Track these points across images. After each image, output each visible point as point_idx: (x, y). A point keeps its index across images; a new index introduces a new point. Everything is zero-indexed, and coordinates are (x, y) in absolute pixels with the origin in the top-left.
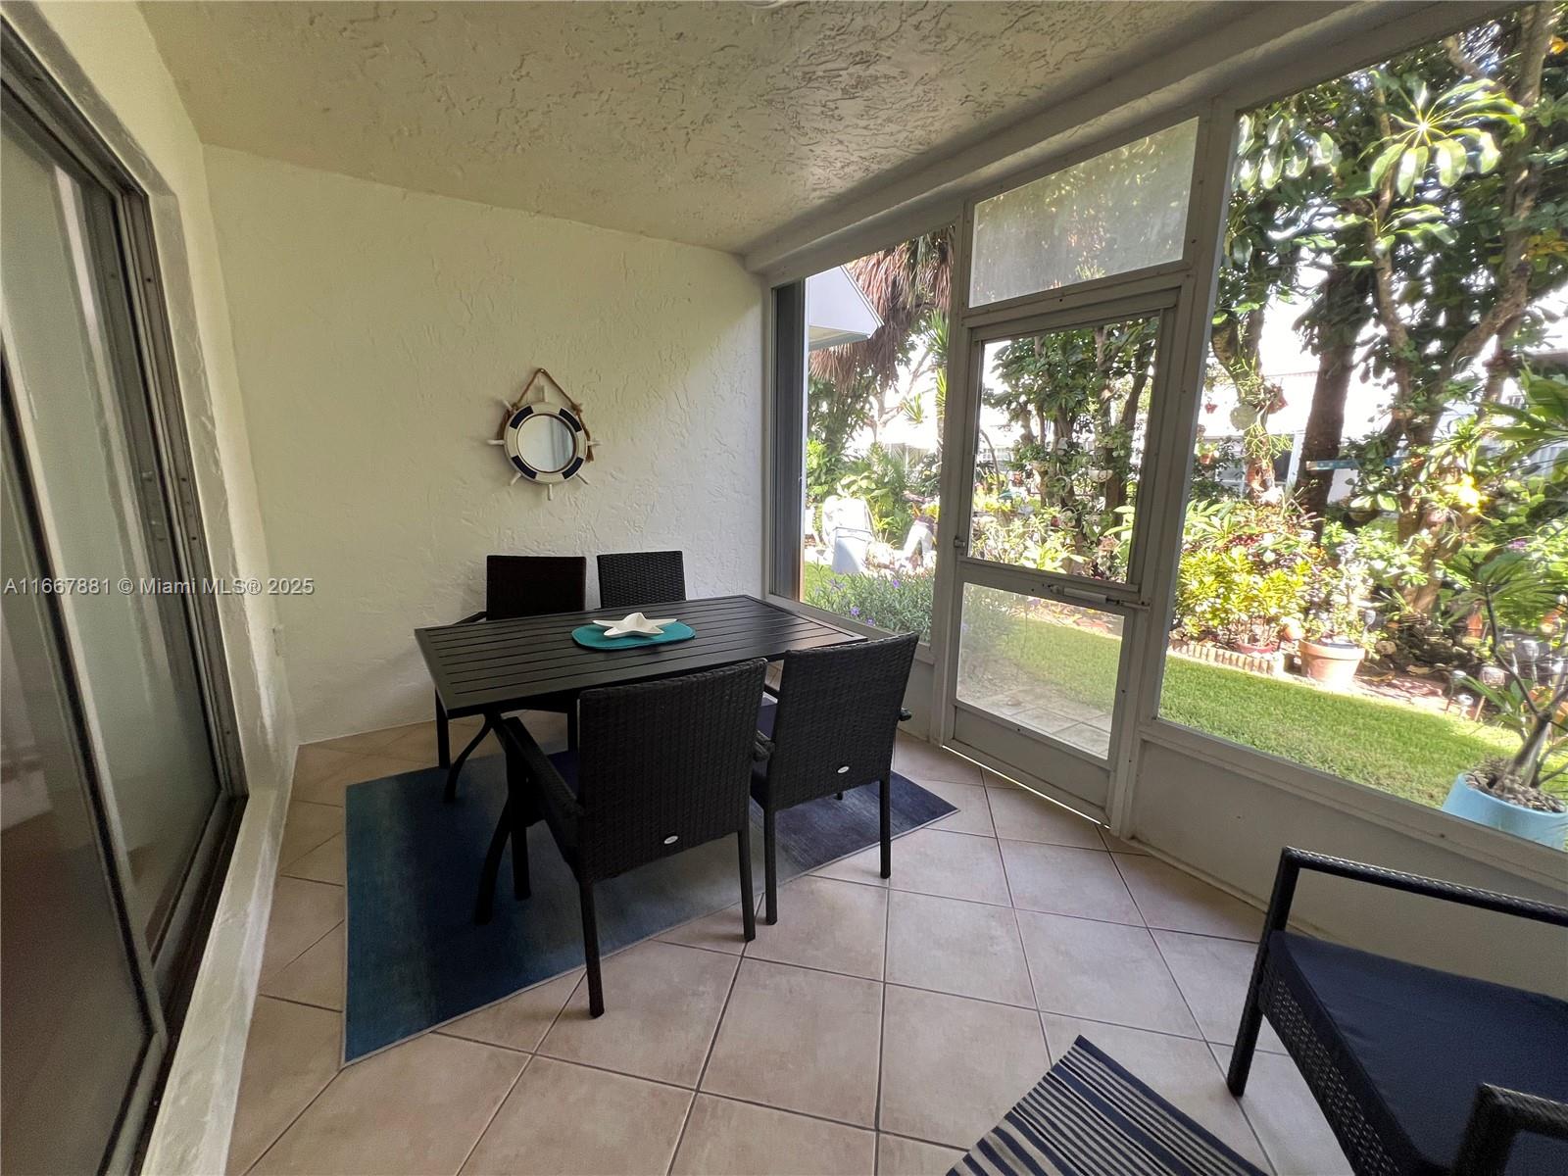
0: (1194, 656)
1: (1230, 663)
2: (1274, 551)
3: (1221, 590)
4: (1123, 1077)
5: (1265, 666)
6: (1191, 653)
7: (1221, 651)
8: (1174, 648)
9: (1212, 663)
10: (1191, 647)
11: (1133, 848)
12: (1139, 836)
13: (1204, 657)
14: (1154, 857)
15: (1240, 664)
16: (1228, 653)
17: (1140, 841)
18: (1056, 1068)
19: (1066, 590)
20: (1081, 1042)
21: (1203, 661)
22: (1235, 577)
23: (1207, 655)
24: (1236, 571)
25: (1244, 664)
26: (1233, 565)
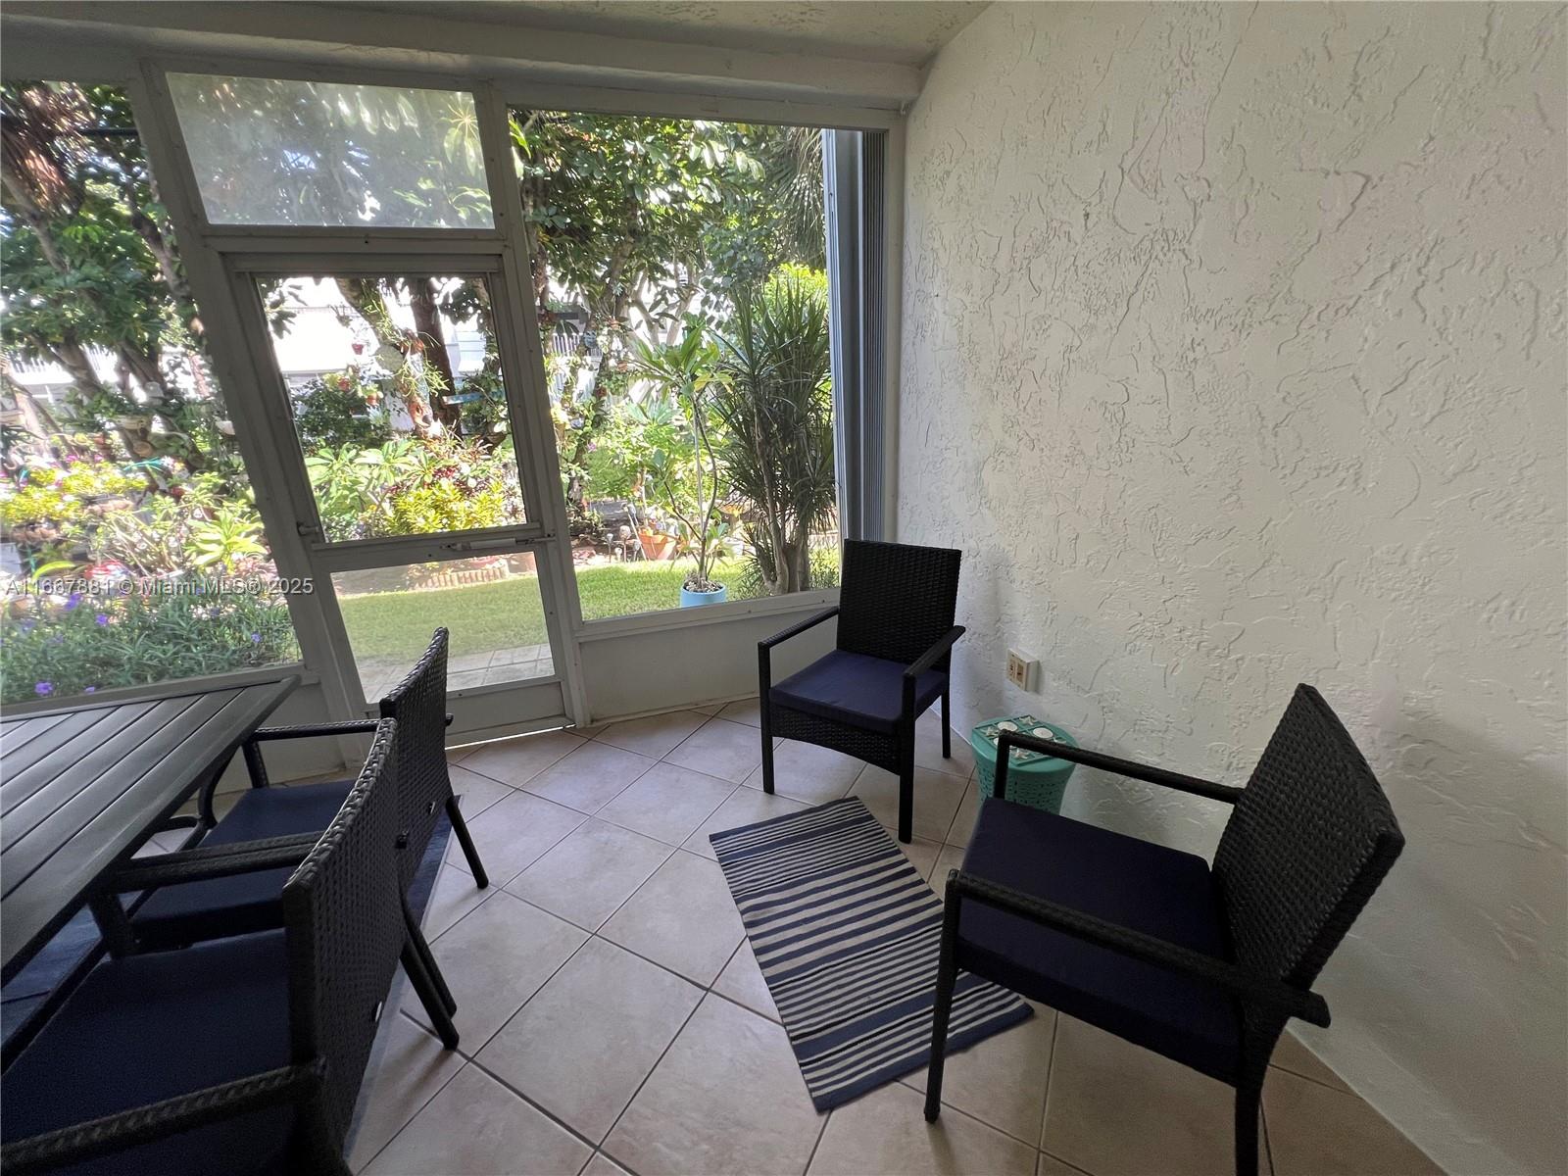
0: (440, 585)
1: (472, 581)
2: (474, 477)
3: (445, 521)
4: (760, 827)
5: (498, 573)
6: (437, 584)
7: (461, 574)
8: (420, 585)
9: (457, 585)
10: (435, 579)
11: (598, 728)
12: (596, 717)
13: (449, 584)
14: (612, 723)
15: (480, 579)
16: (467, 573)
17: (597, 721)
18: (721, 860)
19: (472, 544)
20: (713, 838)
21: (450, 588)
22: (453, 506)
23: (451, 581)
24: (450, 501)
25: (483, 577)
26: (445, 496)
